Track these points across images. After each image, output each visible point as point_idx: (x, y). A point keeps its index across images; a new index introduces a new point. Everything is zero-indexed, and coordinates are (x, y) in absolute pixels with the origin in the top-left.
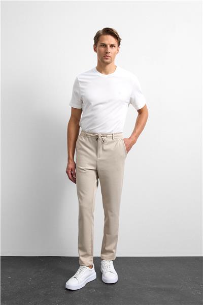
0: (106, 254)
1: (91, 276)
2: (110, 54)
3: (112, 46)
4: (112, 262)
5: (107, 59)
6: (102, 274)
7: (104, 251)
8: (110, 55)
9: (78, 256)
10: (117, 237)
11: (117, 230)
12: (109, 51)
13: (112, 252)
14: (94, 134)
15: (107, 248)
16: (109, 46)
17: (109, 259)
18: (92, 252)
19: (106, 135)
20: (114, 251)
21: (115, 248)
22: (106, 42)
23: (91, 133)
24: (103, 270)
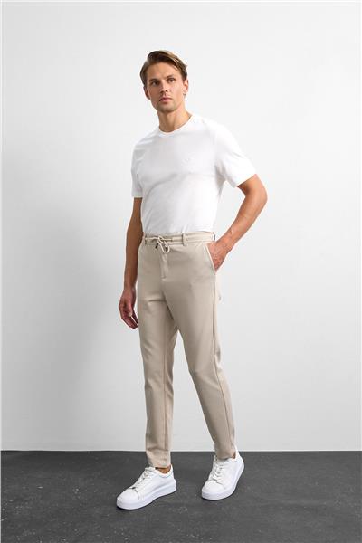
1: (163, 487)
2: (169, 93)
3: (170, 79)
5: (166, 103)
8: (168, 95)
9: (144, 450)
12: (165, 89)
16: (164, 81)
18: (166, 445)
22: (158, 76)
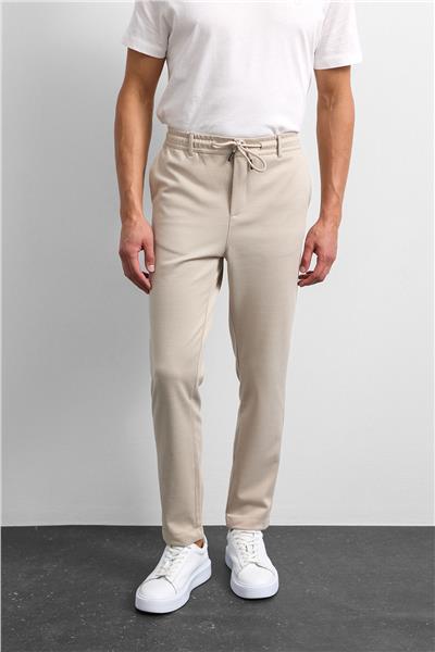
0: (243, 513)
4: (261, 535)
6: (230, 571)
7: (234, 504)
10: (275, 460)
11: (278, 439)
13: (261, 505)
14: (219, 140)
15: (243, 495)
17: (252, 526)
19: (257, 142)
20: (267, 502)
21: (270, 494)
23: (211, 139)
24: (234, 558)
